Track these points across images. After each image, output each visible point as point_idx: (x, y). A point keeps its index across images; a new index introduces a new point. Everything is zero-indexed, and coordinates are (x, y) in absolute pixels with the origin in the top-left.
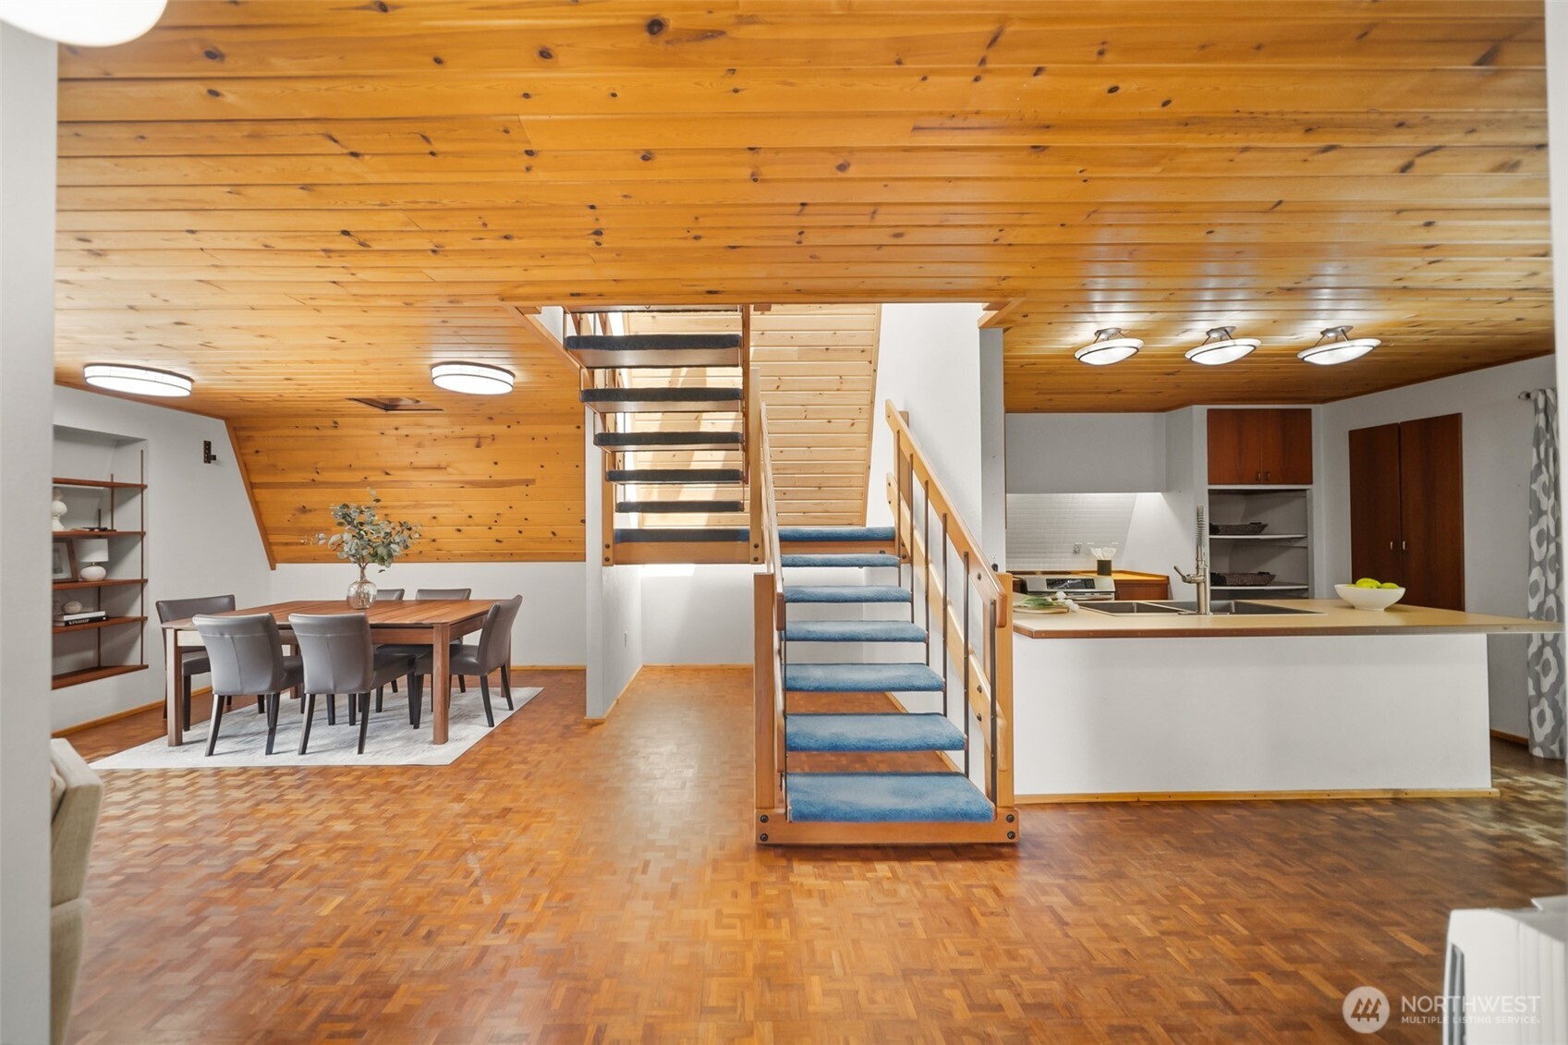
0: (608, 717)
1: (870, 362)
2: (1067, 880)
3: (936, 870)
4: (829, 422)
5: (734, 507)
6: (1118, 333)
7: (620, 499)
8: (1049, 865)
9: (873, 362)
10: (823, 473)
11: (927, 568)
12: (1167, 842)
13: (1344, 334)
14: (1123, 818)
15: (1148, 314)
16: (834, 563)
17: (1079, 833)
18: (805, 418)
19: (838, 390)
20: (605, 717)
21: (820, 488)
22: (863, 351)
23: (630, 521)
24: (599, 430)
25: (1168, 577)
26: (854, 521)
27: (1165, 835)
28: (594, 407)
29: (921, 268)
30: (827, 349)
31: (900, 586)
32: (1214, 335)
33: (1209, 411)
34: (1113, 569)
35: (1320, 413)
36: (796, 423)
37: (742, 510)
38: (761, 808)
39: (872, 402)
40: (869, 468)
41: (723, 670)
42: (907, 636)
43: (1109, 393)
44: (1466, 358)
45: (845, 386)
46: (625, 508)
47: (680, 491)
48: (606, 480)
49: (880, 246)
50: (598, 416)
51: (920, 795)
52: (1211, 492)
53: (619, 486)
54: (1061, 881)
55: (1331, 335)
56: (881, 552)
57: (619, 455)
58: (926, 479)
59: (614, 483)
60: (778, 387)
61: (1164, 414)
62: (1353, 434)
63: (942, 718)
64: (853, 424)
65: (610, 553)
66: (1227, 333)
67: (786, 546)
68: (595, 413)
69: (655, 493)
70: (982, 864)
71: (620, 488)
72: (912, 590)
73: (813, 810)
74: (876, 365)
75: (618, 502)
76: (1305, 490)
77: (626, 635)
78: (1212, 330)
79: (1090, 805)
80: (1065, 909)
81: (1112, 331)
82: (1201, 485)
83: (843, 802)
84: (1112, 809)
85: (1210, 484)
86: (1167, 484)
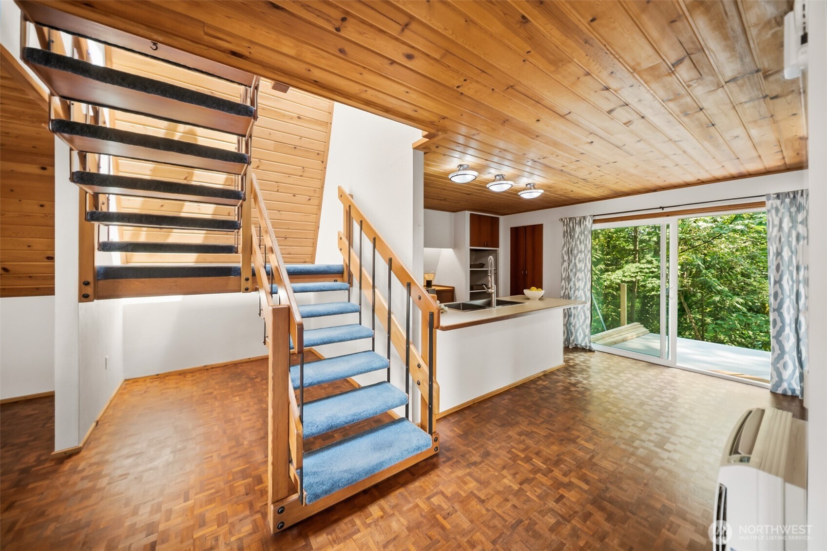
0: (84, 445)
1: (323, 162)
2: (470, 467)
3: (406, 493)
4: (294, 196)
5: (229, 249)
6: (468, 168)
7: (103, 239)
8: (458, 461)
9: (324, 162)
10: (288, 229)
11: (374, 292)
12: (495, 424)
13: (534, 187)
14: (473, 416)
15: (484, 160)
16: (308, 289)
17: (462, 433)
18: (278, 191)
19: (301, 176)
20: (81, 445)
21: (286, 238)
22: (318, 154)
23: (116, 259)
24: (77, 167)
25: (454, 288)
26: (307, 260)
27: (492, 420)
28: (70, 141)
29: (407, 92)
30: (295, 148)
31: (349, 301)
32: (498, 178)
33: (471, 214)
34: (433, 284)
35: (502, 220)
36: (271, 194)
37: (237, 252)
38: (277, 501)
39: (323, 187)
40: (319, 227)
41: (207, 370)
42: (363, 335)
43: (441, 200)
44: (549, 203)
45: (305, 174)
46: (107, 247)
47: (169, 235)
48: (86, 219)
49: (393, 62)
50: (75, 154)
51: (390, 445)
52: (471, 250)
53: (102, 227)
54: (468, 470)
55: (529, 186)
56: (335, 281)
57: (102, 198)
58: (374, 237)
59: (96, 224)
60: (258, 167)
61: (453, 213)
62: (511, 228)
63: (388, 384)
64: (309, 200)
65: (89, 290)
66: (502, 177)
67: (293, 278)
68: (71, 150)
69: (144, 234)
70: (428, 476)
71: (103, 229)
72: (360, 305)
73: (324, 487)
74: (326, 164)
75: (101, 240)
76: (496, 250)
77: (106, 359)
78: (498, 175)
79: (457, 412)
80: (479, 490)
81: (465, 166)
82: (467, 247)
83: (345, 471)
84: (466, 412)
85: (470, 246)
86: (455, 246)
